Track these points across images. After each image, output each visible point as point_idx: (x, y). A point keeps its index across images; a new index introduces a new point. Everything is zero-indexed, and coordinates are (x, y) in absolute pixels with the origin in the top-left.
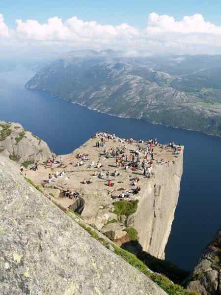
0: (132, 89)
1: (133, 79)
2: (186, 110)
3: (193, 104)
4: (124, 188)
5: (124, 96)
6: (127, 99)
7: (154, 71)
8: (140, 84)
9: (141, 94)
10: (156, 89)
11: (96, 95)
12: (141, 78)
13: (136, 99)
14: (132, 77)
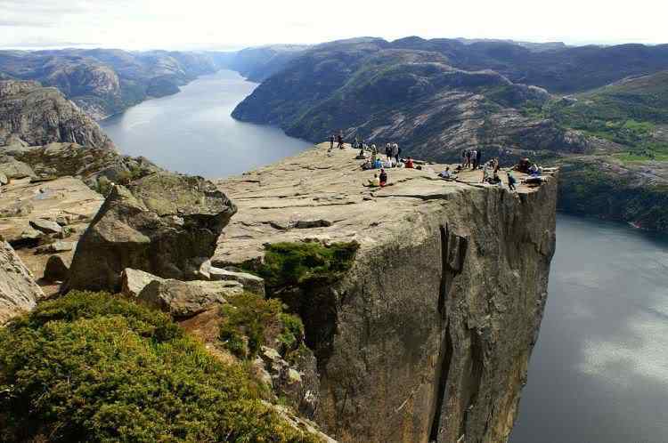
2: (585, 171)
4: (331, 221)
5: (443, 137)
6: (451, 142)
7: (511, 84)
8: (480, 112)
9: (482, 133)
10: (516, 121)
11: (380, 134)
12: (483, 97)
13: (468, 143)
14: (463, 95)
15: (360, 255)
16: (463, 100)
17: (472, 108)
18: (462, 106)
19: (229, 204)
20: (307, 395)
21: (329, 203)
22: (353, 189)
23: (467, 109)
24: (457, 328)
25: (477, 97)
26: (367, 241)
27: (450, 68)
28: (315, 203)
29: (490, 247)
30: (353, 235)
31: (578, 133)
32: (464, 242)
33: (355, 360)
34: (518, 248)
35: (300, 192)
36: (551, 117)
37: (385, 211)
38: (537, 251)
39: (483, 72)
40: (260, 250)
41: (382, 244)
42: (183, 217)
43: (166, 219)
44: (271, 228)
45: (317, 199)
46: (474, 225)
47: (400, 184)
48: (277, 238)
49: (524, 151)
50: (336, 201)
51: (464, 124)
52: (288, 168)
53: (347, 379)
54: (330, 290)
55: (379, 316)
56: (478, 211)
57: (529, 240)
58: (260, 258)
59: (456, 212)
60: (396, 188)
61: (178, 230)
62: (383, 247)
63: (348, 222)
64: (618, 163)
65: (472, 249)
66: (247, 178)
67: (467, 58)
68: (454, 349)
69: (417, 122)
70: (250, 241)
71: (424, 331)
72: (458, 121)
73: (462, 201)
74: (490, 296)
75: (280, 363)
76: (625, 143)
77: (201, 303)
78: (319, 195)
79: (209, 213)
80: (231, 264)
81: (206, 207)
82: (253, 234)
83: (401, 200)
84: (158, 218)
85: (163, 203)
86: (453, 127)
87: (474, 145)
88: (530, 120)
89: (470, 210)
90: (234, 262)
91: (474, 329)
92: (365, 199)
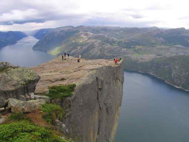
2: (127, 59)
3: (131, 55)
4: (66, 78)
5: (91, 52)
6: (93, 53)
7: (108, 37)
8: (100, 45)
9: (101, 50)
10: (109, 47)
11: (74, 52)
13: (98, 53)
16: (96, 42)
20: (67, 130)
21: (65, 73)
23: (97, 44)
24: (102, 104)
25: (99, 41)
26: (78, 83)
27: (92, 34)
28: (61, 73)
29: (109, 81)
30: (73, 82)
31: (125, 49)
32: (102, 81)
34: (115, 81)
35: (55, 70)
38: (120, 81)
39: (100, 34)
40: (47, 88)
41: (82, 84)
42: (25, 81)
44: (49, 82)
45: (61, 72)
48: (52, 85)
50: (66, 72)
52: (51, 63)
57: (118, 78)
58: (47, 91)
60: (83, 67)
61: (24, 85)
62: (82, 85)
63: (71, 78)
64: (135, 56)
65: (104, 82)
66: (39, 67)
67: (96, 31)
69: (84, 48)
72: (95, 47)
75: (60, 123)
76: (136, 51)
77: (34, 108)
78: (61, 71)
79: (33, 80)
80: (39, 94)
84: (17, 82)
86: (93, 49)
88: (113, 46)
91: (106, 104)
92: (75, 71)
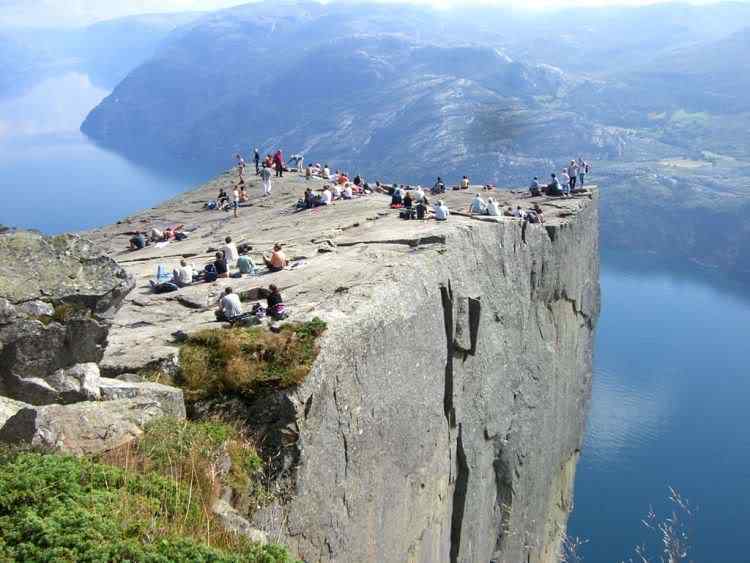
0: (439, 120)
1: (443, 87)
2: (624, 186)
3: (649, 165)
5: (414, 144)
6: (427, 152)
7: (511, 60)
8: (467, 104)
12: (469, 83)
13: (454, 152)
14: (440, 81)
15: (326, 341)
17: (456, 100)
18: (441, 97)
19: (122, 275)
22: (298, 235)
23: (448, 101)
24: (472, 439)
25: (462, 82)
26: (336, 317)
29: (512, 311)
30: (312, 309)
31: (612, 130)
32: (475, 307)
33: (329, 502)
34: (549, 308)
35: (214, 246)
36: (571, 109)
37: (355, 267)
38: (575, 311)
40: (169, 343)
41: (358, 321)
42: (51, 301)
43: (24, 306)
44: (181, 307)
46: (487, 278)
47: (369, 224)
49: (536, 160)
51: (444, 124)
52: (187, 209)
53: (321, 532)
54: (286, 398)
55: (361, 432)
56: (491, 257)
57: (565, 296)
58: (171, 356)
59: (461, 262)
60: (366, 230)
61: (46, 324)
62: (360, 325)
63: (300, 288)
65: (486, 315)
66: (126, 227)
68: (471, 470)
70: (149, 330)
71: (427, 448)
72: (436, 120)
73: (468, 245)
74: (515, 385)
75: (237, 522)
76: (675, 144)
77: (104, 438)
79: (93, 293)
80: (127, 370)
81: (85, 284)
82: (153, 319)
83: (376, 249)
84: (12, 307)
85: (15, 282)
86: (428, 128)
87: (462, 155)
88: (542, 114)
89: (480, 256)
90: (130, 365)
91: (496, 437)
92: (321, 251)
